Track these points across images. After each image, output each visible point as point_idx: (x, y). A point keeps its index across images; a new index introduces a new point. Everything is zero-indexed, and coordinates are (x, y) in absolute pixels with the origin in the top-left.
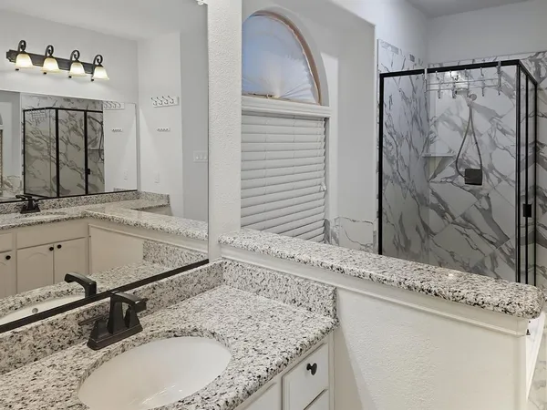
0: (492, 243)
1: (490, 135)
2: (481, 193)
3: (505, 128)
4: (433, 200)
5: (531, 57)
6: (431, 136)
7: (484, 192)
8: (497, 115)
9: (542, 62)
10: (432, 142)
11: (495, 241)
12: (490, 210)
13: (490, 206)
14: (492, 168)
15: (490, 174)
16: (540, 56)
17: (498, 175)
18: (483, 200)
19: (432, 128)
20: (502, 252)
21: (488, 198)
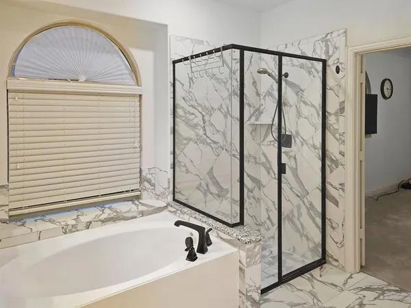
0: (298, 196)
1: (296, 106)
2: (291, 154)
3: (306, 100)
4: (263, 160)
5: (323, 38)
6: (262, 108)
7: (292, 154)
8: (301, 90)
9: (330, 42)
10: (262, 113)
11: (299, 195)
12: (297, 168)
13: (297, 165)
14: (297, 133)
15: (296, 139)
16: (329, 37)
17: (301, 140)
18: (293, 160)
19: (262, 102)
20: (304, 203)
21: (295, 158)
